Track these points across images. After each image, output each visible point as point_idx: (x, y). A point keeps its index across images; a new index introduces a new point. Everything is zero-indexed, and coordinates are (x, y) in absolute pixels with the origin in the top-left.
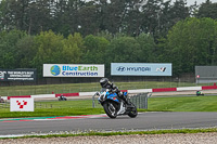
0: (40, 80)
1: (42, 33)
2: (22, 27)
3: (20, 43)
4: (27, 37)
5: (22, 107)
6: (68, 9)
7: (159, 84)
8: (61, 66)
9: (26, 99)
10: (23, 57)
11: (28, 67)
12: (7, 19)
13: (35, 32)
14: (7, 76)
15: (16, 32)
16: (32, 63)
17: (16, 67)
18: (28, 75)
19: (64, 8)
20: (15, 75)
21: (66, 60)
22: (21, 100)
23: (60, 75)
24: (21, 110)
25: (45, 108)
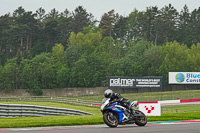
0: (166, 86)
1: (167, 44)
2: (149, 38)
3: (147, 53)
4: (154, 47)
5: (149, 112)
6: (191, 21)
8: (185, 74)
9: (153, 105)
10: (150, 66)
11: (155, 75)
12: (135, 31)
13: (161, 42)
14: (135, 83)
15: (143, 42)
16: (159, 71)
17: (144, 74)
18: (155, 82)
19: (187, 20)
20: (143, 82)
21: (189, 68)
23: (185, 82)
25: (171, 112)
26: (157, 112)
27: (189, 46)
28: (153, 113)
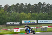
0: (21, 24)
1: (21, 13)
2: (17, 12)
3: (16, 15)
4: (18, 14)
5: (17, 31)
6: (27, 7)
7: (50, 25)
8: (26, 21)
9: (18, 29)
10: (17, 19)
11: (18, 21)
12: (13, 10)
13: (20, 13)
14: (13, 23)
15: (15, 13)
16: (19, 20)
17: (15, 21)
18: (18, 23)
19: (26, 7)
20: (15, 23)
21: (27, 19)
22: (17, 29)
23: (26, 23)
24: (17, 32)
25: (22, 31)
26: (19, 31)
27: (27, 14)
28: (18, 31)
